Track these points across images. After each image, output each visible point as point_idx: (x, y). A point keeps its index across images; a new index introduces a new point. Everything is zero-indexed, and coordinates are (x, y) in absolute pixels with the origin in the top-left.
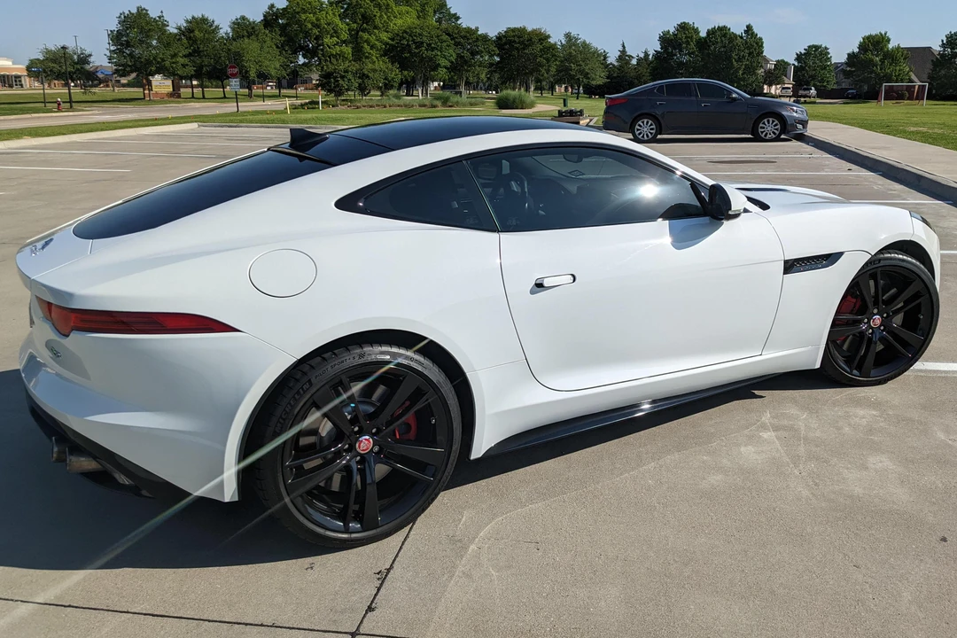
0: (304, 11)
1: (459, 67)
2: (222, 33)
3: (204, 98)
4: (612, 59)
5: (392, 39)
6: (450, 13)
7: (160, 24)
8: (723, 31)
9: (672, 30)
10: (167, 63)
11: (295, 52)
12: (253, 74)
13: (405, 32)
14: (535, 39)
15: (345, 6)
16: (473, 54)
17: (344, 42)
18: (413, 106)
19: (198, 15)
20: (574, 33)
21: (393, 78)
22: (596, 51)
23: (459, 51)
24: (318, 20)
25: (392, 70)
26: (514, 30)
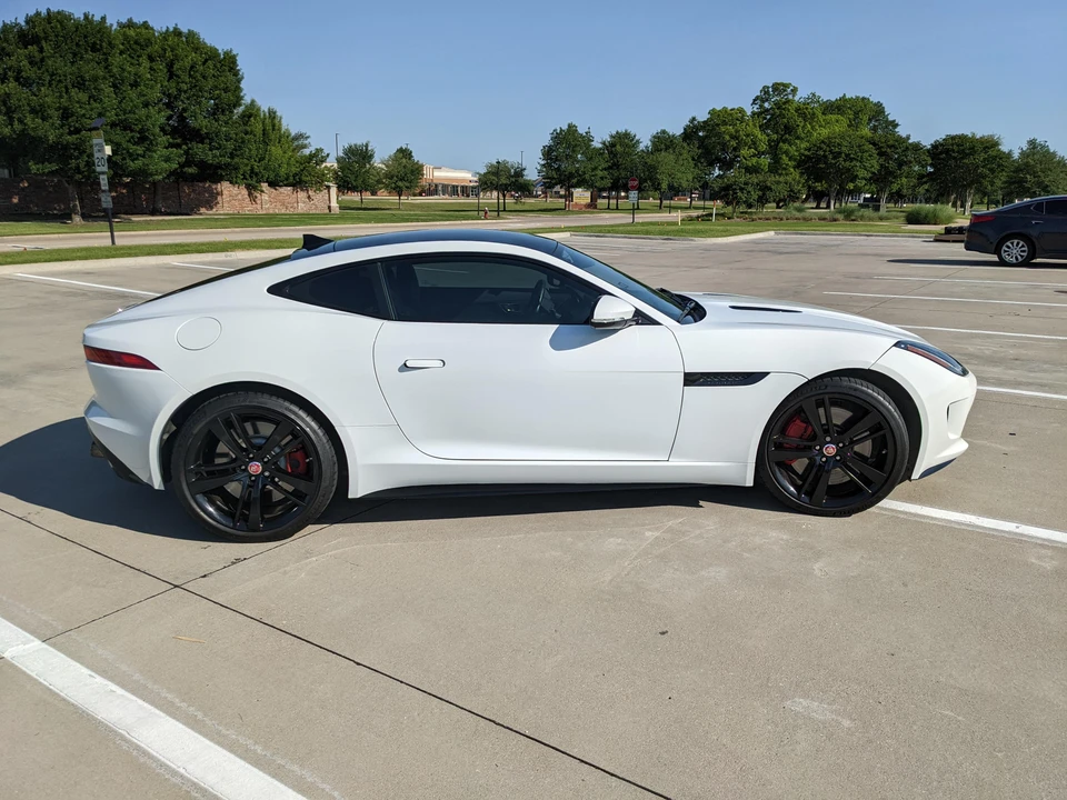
0: (724, 123)
1: (881, 179)
2: (642, 147)
3: (617, 209)
5: (809, 150)
6: (887, 121)
7: (588, 139)
10: (587, 176)
11: (711, 164)
12: (664, 186)
13: (825, 142)
14: (979, 147)
15: (768, 117)
16: (900, 164)
17: (763, 153)
19: (622, 130)
20: (1039, 140)
21: (800, 190)
23: (884, 161)
24: (737, 131)
25: (799, 182)
26: (953, 138)
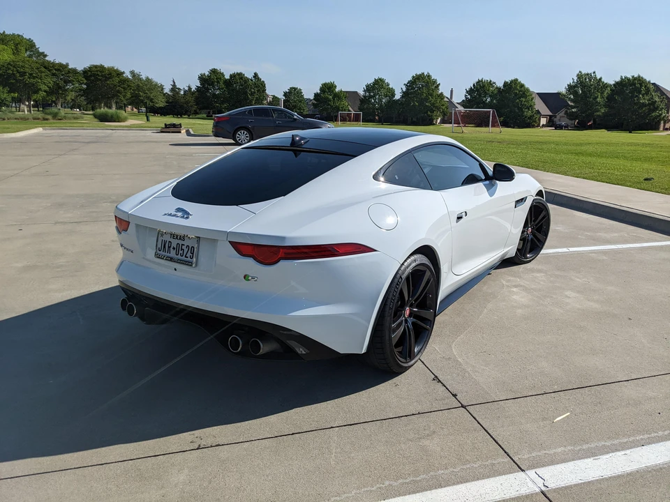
4: (167, 90)
6: (38, 52)
8: (240, 75)
9: (207, 73)
13: (9, 64)
14: (114, 74)
16: (66, 82)
18: (28, 119)
20: (136, 71)
21: (5, 98)
22: (156, 85)
23: (55, 80)
25: (3, 92)
26: (96, 67)
